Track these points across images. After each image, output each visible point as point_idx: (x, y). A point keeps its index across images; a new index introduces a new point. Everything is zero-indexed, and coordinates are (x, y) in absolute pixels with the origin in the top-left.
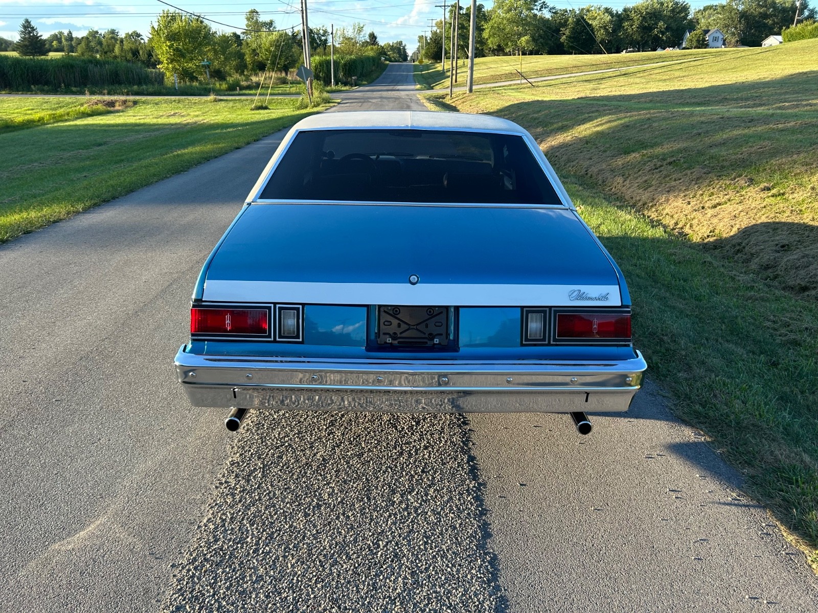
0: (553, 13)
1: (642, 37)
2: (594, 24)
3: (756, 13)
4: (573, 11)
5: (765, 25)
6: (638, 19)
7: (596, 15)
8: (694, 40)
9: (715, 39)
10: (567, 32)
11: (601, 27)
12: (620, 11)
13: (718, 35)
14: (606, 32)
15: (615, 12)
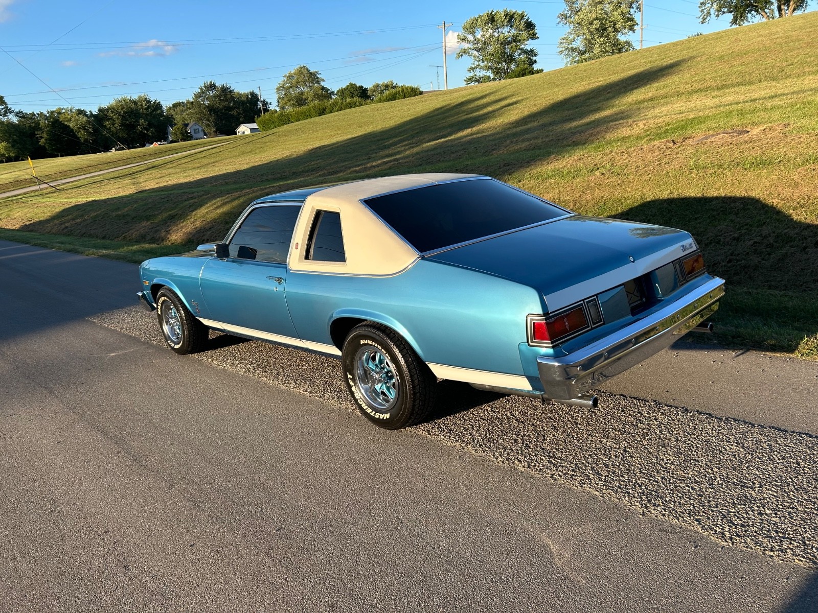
0: (20, 117)
1: (127, 134)
2: (71, 125)
3: (220, 107)
4: (41, 114)
5: (232, 116)
6: (118, 119)
7: (69, 117)
8: (178, 133)
9: (196, 131)
10: (45, 135)
11: (80, 128)
12: (95, 111)
13: (197, 127)
14: (87, 132)
15: (89, 113)
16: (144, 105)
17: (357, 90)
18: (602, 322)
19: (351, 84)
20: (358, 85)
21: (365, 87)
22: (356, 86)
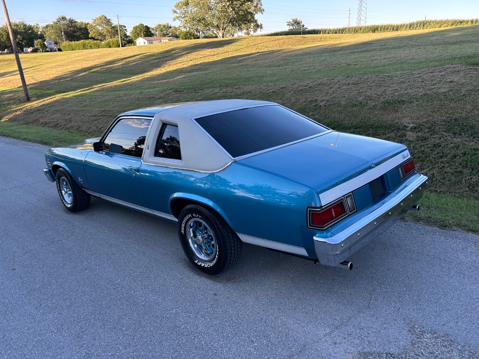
9: (50, 44)
16: (22, 27)
17: (143, 28)
18: (356, 210)
19: (141, 24)
20: (145, 25)
21: (149, 26)
22: (143, 25)
